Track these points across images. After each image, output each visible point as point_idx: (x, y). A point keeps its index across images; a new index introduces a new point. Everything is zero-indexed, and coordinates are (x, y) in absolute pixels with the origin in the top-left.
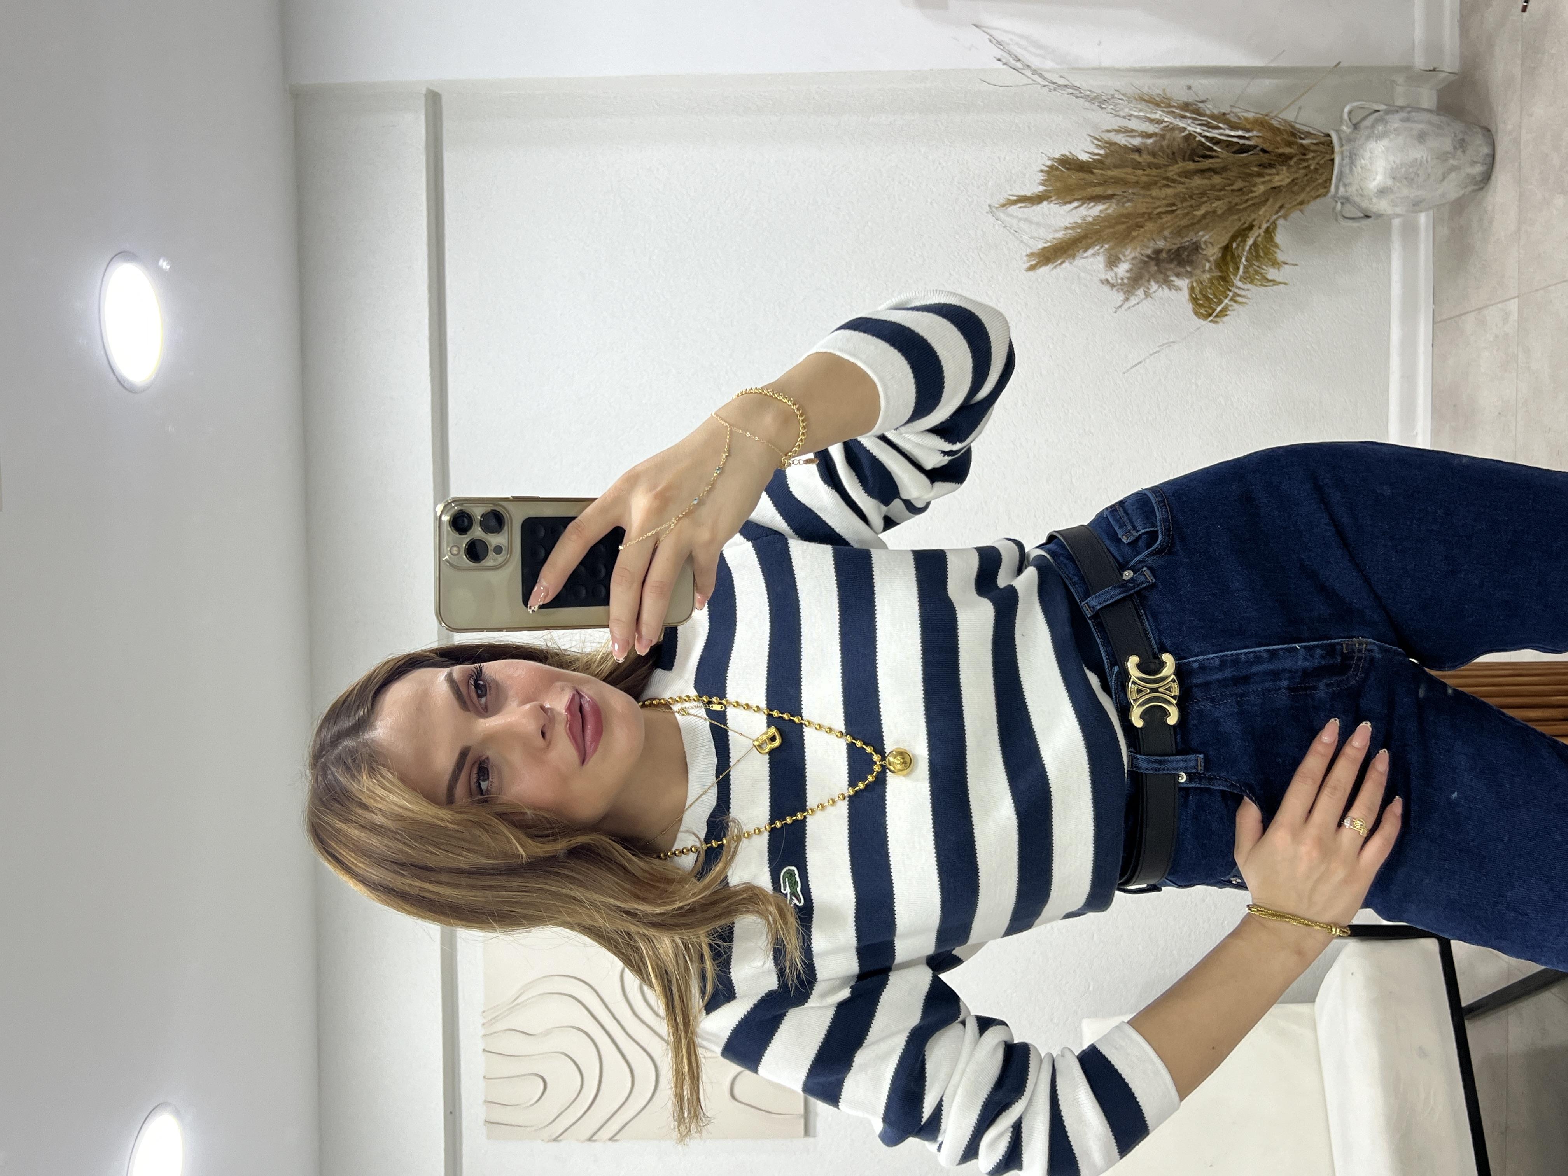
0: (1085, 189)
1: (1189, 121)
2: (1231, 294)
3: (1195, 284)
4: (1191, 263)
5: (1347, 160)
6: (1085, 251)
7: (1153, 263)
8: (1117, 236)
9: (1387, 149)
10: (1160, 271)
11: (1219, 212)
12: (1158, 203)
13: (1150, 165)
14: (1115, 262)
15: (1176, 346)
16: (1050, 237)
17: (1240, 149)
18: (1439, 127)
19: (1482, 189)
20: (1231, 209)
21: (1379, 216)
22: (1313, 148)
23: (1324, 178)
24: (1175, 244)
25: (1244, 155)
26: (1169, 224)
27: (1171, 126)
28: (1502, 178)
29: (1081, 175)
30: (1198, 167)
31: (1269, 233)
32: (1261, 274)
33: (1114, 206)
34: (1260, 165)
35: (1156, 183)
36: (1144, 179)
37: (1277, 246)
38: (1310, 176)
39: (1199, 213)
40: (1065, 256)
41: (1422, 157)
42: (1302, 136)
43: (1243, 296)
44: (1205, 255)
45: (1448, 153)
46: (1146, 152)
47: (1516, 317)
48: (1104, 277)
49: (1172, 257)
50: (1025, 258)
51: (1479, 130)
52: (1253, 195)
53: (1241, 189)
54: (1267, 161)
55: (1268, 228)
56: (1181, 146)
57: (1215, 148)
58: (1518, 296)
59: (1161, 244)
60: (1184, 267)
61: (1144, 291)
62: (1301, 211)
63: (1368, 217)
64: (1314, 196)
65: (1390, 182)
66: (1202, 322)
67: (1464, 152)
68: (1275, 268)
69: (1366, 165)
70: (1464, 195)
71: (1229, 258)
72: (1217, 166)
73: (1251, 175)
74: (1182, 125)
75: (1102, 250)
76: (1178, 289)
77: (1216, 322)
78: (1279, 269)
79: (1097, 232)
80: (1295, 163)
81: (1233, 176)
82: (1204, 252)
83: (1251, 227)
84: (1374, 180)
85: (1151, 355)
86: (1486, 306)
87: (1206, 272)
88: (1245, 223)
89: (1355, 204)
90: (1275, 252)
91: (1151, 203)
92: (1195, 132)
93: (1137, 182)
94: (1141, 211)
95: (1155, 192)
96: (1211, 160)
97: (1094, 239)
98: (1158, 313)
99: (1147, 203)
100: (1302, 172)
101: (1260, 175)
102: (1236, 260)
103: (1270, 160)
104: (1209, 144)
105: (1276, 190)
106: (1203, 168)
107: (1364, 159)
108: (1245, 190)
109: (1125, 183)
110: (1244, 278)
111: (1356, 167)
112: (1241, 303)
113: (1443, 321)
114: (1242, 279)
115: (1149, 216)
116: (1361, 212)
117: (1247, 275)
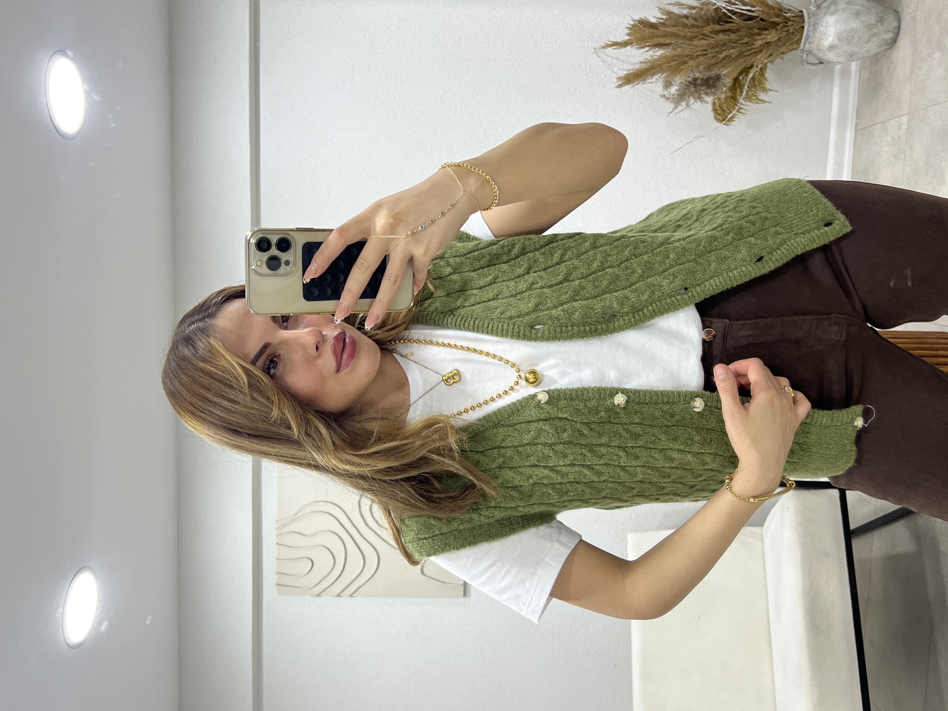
0: (653, 39)
2: (737, 107)
3: (716, 101)
4: (714, 87)
5: (812, 27)
6: (652, 77)
7: (692, 86)
8: (671, 68)
9: (837, 21)
10: (696, 91)
11: (733, 56)
12: (697, 49)
13: (693, 26)
14: (668, 86)
15: (702, 139)
16: (631, 67)
17: (748, 18)
18: (868, 8)
19: (891, 48)
20: (741, 55)
21: (829, 62)
22: (792, 19)
23: (797, 38)
24: (706, 75)
25: (750, 22)
26: (703, 62)
27: (707, 2)
28: (904, 42)
29: (651, 30)
30: (722, 29)
31: (762, 71)
32: (755, 96)
33: (670, 50)
34: (759, 29)
35: (696, 37)
36: (689, 34)
37: (766, 79)
38: (788, 37)
39: (722, 56)
40: (640, 79)
41: (857, 26)
42: (786, 11)
43: (745, 109)
44: (724, 83)
45: (873, 25)
46: (691, 18)
47: (905, 126)
48: (662, 94)
49: (704, 83)
50: (615, 80)
51: (891, 11)
52: (754, 46)
53: (747, 43)
54: (764, 26)
55: (762, 68)
56: (713, 15)
57: (733, 17)
58: (908, 114)
59: (698, 75)
60: (711, 90)
61: (686, 103)
62: (782, 58)
63: (822, 63)
64: (791, 49)
65: (836, 42)
66: (719, 124)
67: (882, 24)
68: (764, 93)
69: (823, 30)
70: (879, 52)
71: (737, 85)
72: (733, 28)
73: (753, 34)
75: (662, 76)
76: (706, 102)
77: (727, 125)
78: (766, 93)
79: (660, 65)
80: (781, 28)
82: (723, 81)
83: (752, 67)
84: (827, 40)
85: (688, 143)
86: (888, 120)
87: (723, 93)
88: (748, 64)
89: (815, 56)
90: (765, 83)
91: (693, 49)
92: (721, 6)
93: (685, 36)
94: (686, 54)
95: (695, 42)
96: (730, 25)
97: (658, 70)
98: (693, 119)
99: (690, 49)
100: (785, 33)
101: (759, 35)
102: (741, 87)
103: (766, 25)
104: (729, 14)
105: (768, 44)
106: (725, 29)
107: (822, 27)
108: (749, 43)
109: (678, 36)
110: (746, 99)
111: (817, 32)
112: (743, 113)
113: (861, 129)
114: (744, 99)
115: (691, 57)
116: (818, 60)
117: (747, 96)
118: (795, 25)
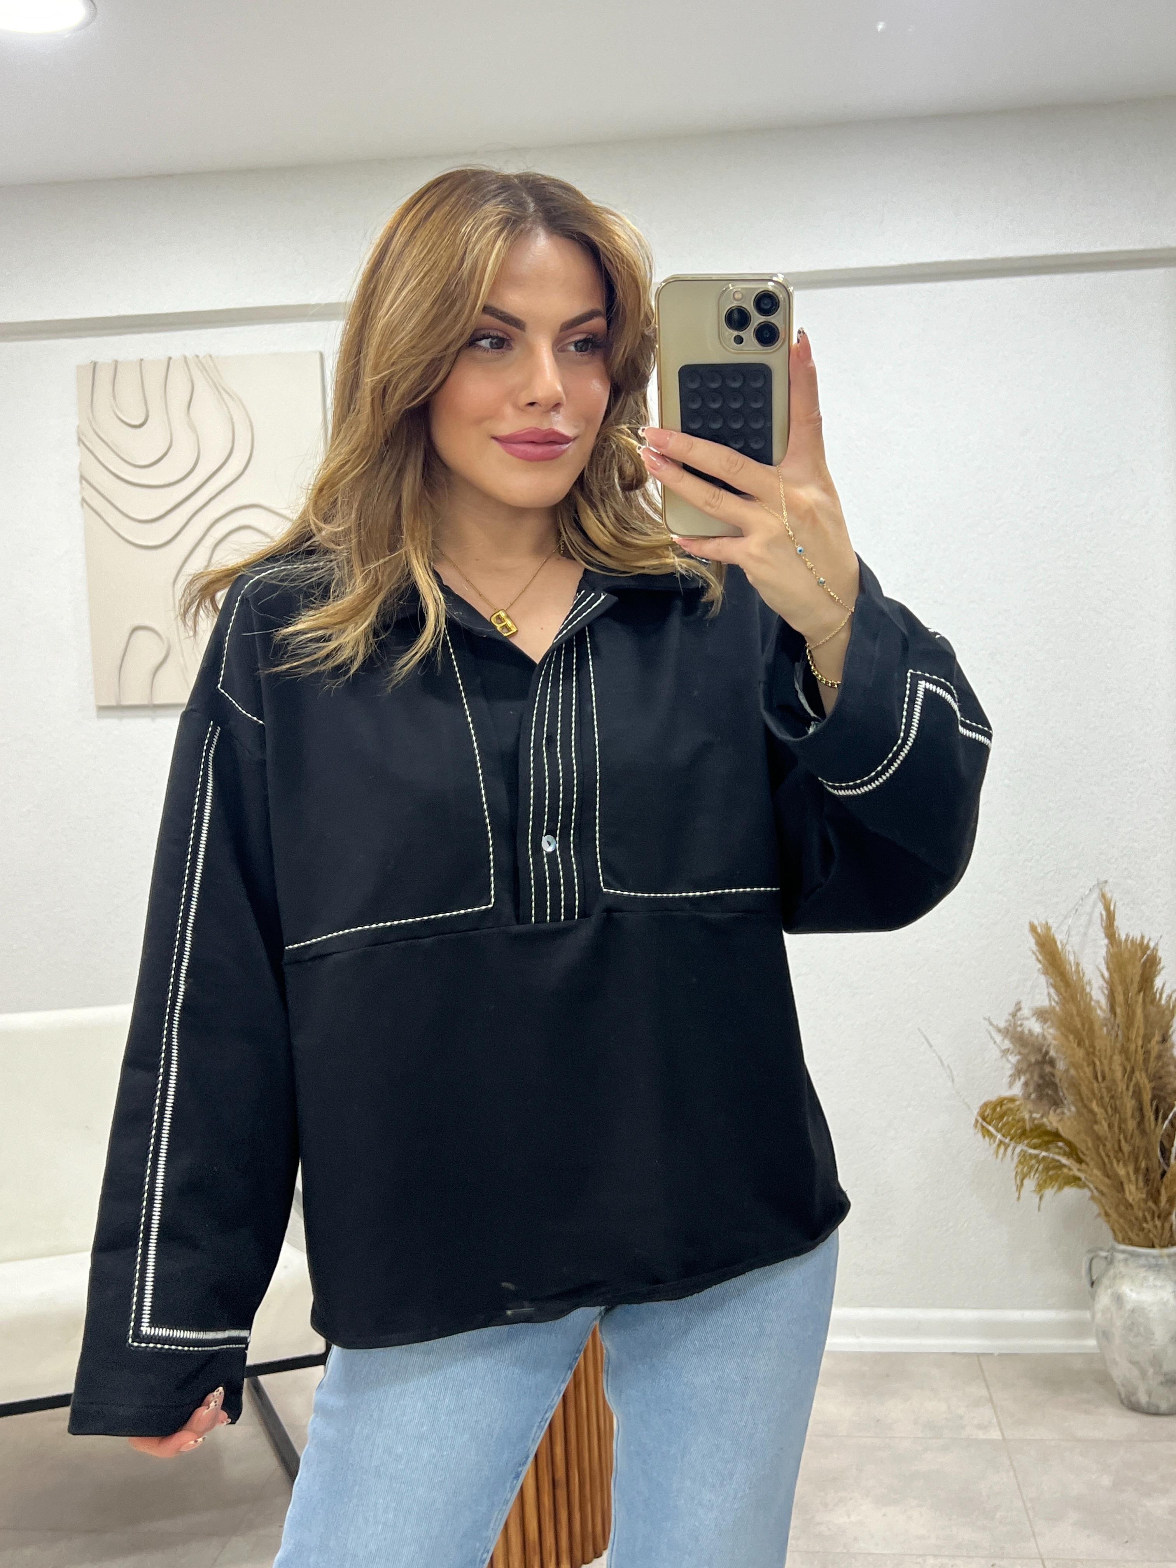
0: (1122, 984)
2: (1007, 1141)
3: (1018, 1103)
4: (1040, 1098)
5: (1153, 1261)
6: (1052, 986)
7: (1039, 1058)
8: (1069, 1019)
9: (1165, 1304)
10: (1030, 1065)
11: (1096, 1127)
12: (1106, 1062)
13: (1147, 1053)
14: (1042, 1017)
15: (950, 1084)
16: (1068, 947)
17: (1165, 1149)
19: (1122, 1402)
20: (1098, 1139)
21: (1093, 1297)
22: (1167, 1226)
23: (1134, 1237)
24: (1060, 1080)
25: (1159, 1153)
26: (1082, 1074)
28: (1132, 1423)
29: (1137, 978)
30: (1144, 1104)
31: (1075, 1181)
32: (1030, 1171)
33: (1103, 1015)
34: (1147, 1170)
35: (1128, 1059)
36: (1132, 1047)
37: (1060, 1188)
38: (1136, 1223)
39: (1094, 1106)
40: (1046, 963)
41: (1156, 1340)
43: (1004, 1154)
44: (1049, 1113)
45: (1161, 1367)
46: (1161, 1048)
47: (982, 1436)
48: (1023, 1005)
49: (1047, 1078)
50: (1044, 922)
52: (1115, 1161)
53: (1120, 1149)
54: (1152, 1177)
55: (1079, 1179)
56: (1169, 1086)
57: (1167, 1122)
58: (1004, 1439)
59: (1061, 1065)
60: (1035, 1090)
61: (1008, 1050)
62: (1099, 1215)
63: (1092, 1284)
64: (1115, 1227)
65: (1129, 1307)
66: (976, 1111)
67: (1162, 1383)
68: (1036, 1187)
69: (1148, 1281)
70: (1115, 1384)
71: (1046, 1138)
72: (1147, 1125)
73: (1136, 1160)
76: (1011, 1085)
77: (976, 1126)
78: (1035, 1191)
79: (1073, 998)
80: (1150, 1207)
81: (1135, 1141)
82: (1051, 1112)
83: (1080, 1161)
84: (1131, 1290)
85: (939, 1057)
86: (994, 1407)
87: (1030, 1114)
88: (1084, 1154)
89: (1106, 1271)
90: (1053, 1187)
91: (1105, 1055)
93: (1128, 1039)
94: (1096, 1044)
95: (1117, 1058)
96: (1152, 1118)
97: (1064, 994)
98: (986, 1066)
99: (1106, 1050)
100: (1140, 1214)
101: (1137, 1170)
102: (1045, 1146)
103: (1153, 1180)
105: (1120, 1187)
106: (1144, 1110)
107: (1155, 1279)
108: (1120, 1154)
109: (1128, 1027)
110: (1024, 1155)
111: (1145, 1271)
112: (997, 1152)
113: (980, 1363)
114: (1023, 1154)
115: (1091, 1053)
116: (1097, 1278)
117: (1028, 1158)
118: (1155, 1232)
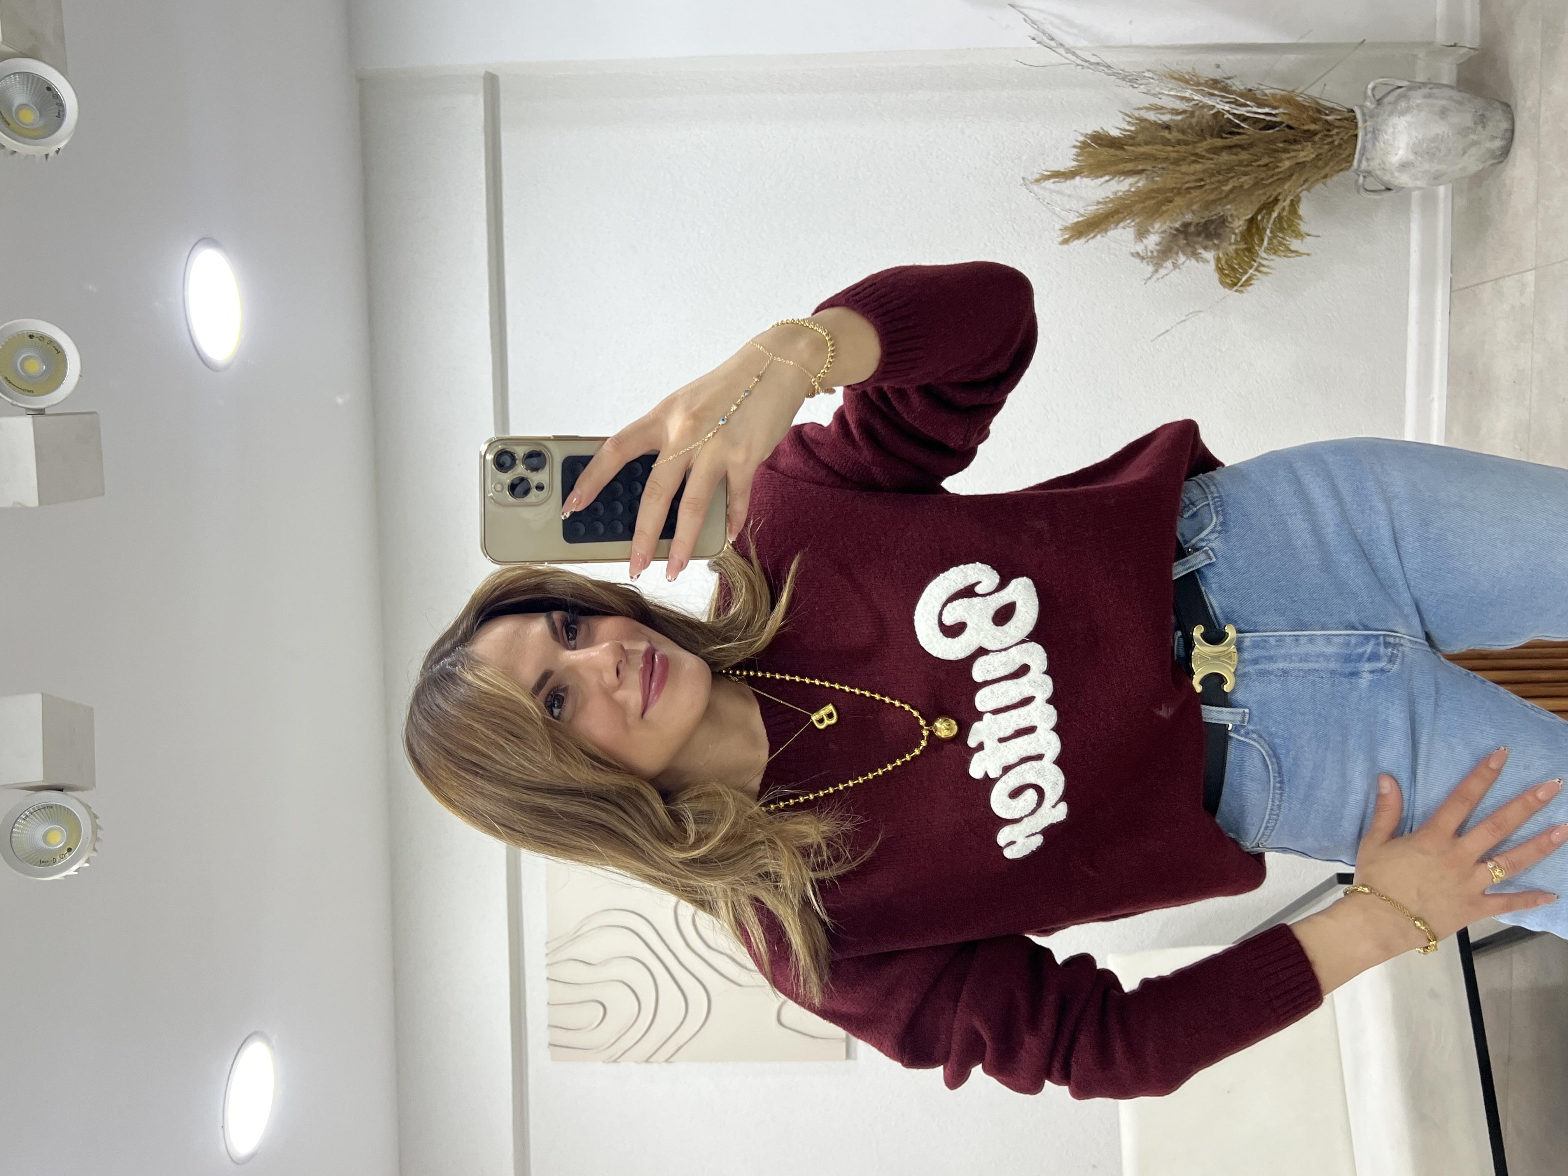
0: (1117, 164)
1: (1218, 99)
2: (1255, 265)
3: (1221, 255)
4: (1218, 236)
5: (1370, 135)
6: (1117, 225)
7: (1181, 236)
8: (1147, 210)
9: (1410, 124)
10: (1188, 244)
11: (1246, 187)
12: (1187, 178)
13: (1179, 142)
14: (1144, 234)
15: (1202, 315)
16: (1083, 211)
17: (1267, 125)
18: (1461, 103)
19: (1501, 162)
20: (1258, 184)
21: (1402, 188)
22: (1337, 124)
23: (1347, 152)
24: (1203, 218)
25: (1271, 131)
26: (1198, 199)
27: (1201, 104)
28: (1521, 153)
29: (1112, 151)
30: (1225, 144)
31: (1294, 205)
32: (1285, 245)
33: (1144, 181)
34: (1285, 141)
35: (1184, 159)
36: (1174, 155)
37: (1300, 218)
38: (1334, 151)
39: (1227, 188)
40: (1097, 230)
41: (1444, 132)
42: (1327, 112)
43: (1268, 267)
44: (1232, 228)
45: (1469, 128)
46: (1175, 129)
47: (1532, 289)
48: (1133, 251)
49: (1200, 229)
50: (1059, 232)
51: (1497, 105)
52: (1277, 170)
53: (1266, 165)
54: (1293, 137)
55: (1292, 201)
56: (1210, 123)
57: (1242, 125)
58: (1534, 269)
59: (1189, 217)
60: (1212, 240)
61: (1173, 263)
62: (1324, 184)
63: (1389, 189)
64: (1337, 169)
65: (1411, 157)
66: (1227, 292)
67: (1484, 127)
68: (1298, 239)
69: (1388, 140)
70: (1483, 169)
71: (1254, 230)
72: (1244, 142)
73: (1277, 151)
74: (1210, 103)
76: (1206, 261)
77: (1241, 292)
78: (1302, 240)
79: (1129, 207)
80: (1320, 139)
81: (1259, 152)
82: (1231, 225)
83: (1276, 201)
84: (1396, 155)
85: (1179, 323)
86: (1504, 277)
87: (1231, 244)
88: (1270, 196)
89: (1377, 177)
90: (1299, 224)
91: (1181, 178)
92: (1223, 110)
93: (1166, 158)
94: (1171, 187)
95: (1184, 168)
96: (1238, 137)
97: (1124, 215)
98: (1185, 282)
99: (1176, 178)
101: (1285, 151)
102: (1261, 232)
103: (1294, 135)
104: (1237, 121)
105: (1301, 165)
106: (1232, 144)
107: (1386, 134)
108: (1270, 165)
109: (1155, 158)
110: (1269, 250)
111: (1379, 142)
112: (1266, 273)
113: (1460, 289)
114: (1267, 250)
115: (1179, 191)
116: (1383, 185)
117: (1272, 246)
